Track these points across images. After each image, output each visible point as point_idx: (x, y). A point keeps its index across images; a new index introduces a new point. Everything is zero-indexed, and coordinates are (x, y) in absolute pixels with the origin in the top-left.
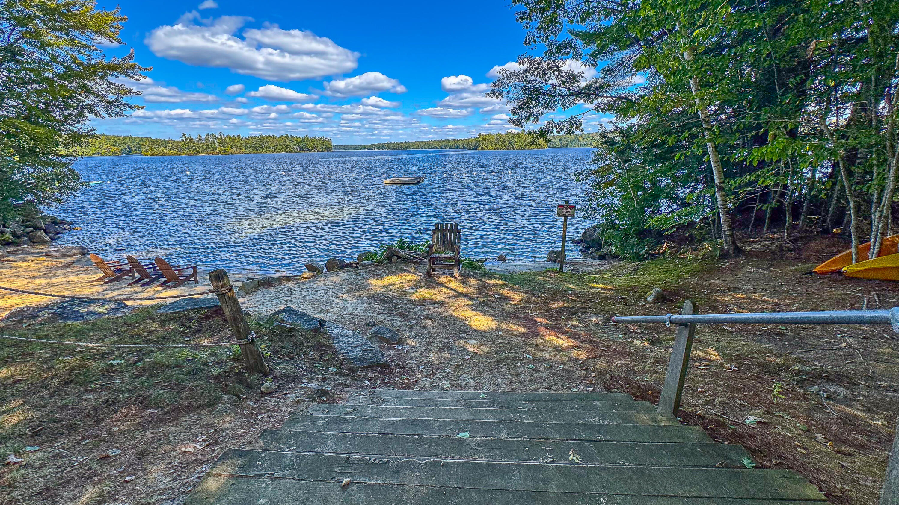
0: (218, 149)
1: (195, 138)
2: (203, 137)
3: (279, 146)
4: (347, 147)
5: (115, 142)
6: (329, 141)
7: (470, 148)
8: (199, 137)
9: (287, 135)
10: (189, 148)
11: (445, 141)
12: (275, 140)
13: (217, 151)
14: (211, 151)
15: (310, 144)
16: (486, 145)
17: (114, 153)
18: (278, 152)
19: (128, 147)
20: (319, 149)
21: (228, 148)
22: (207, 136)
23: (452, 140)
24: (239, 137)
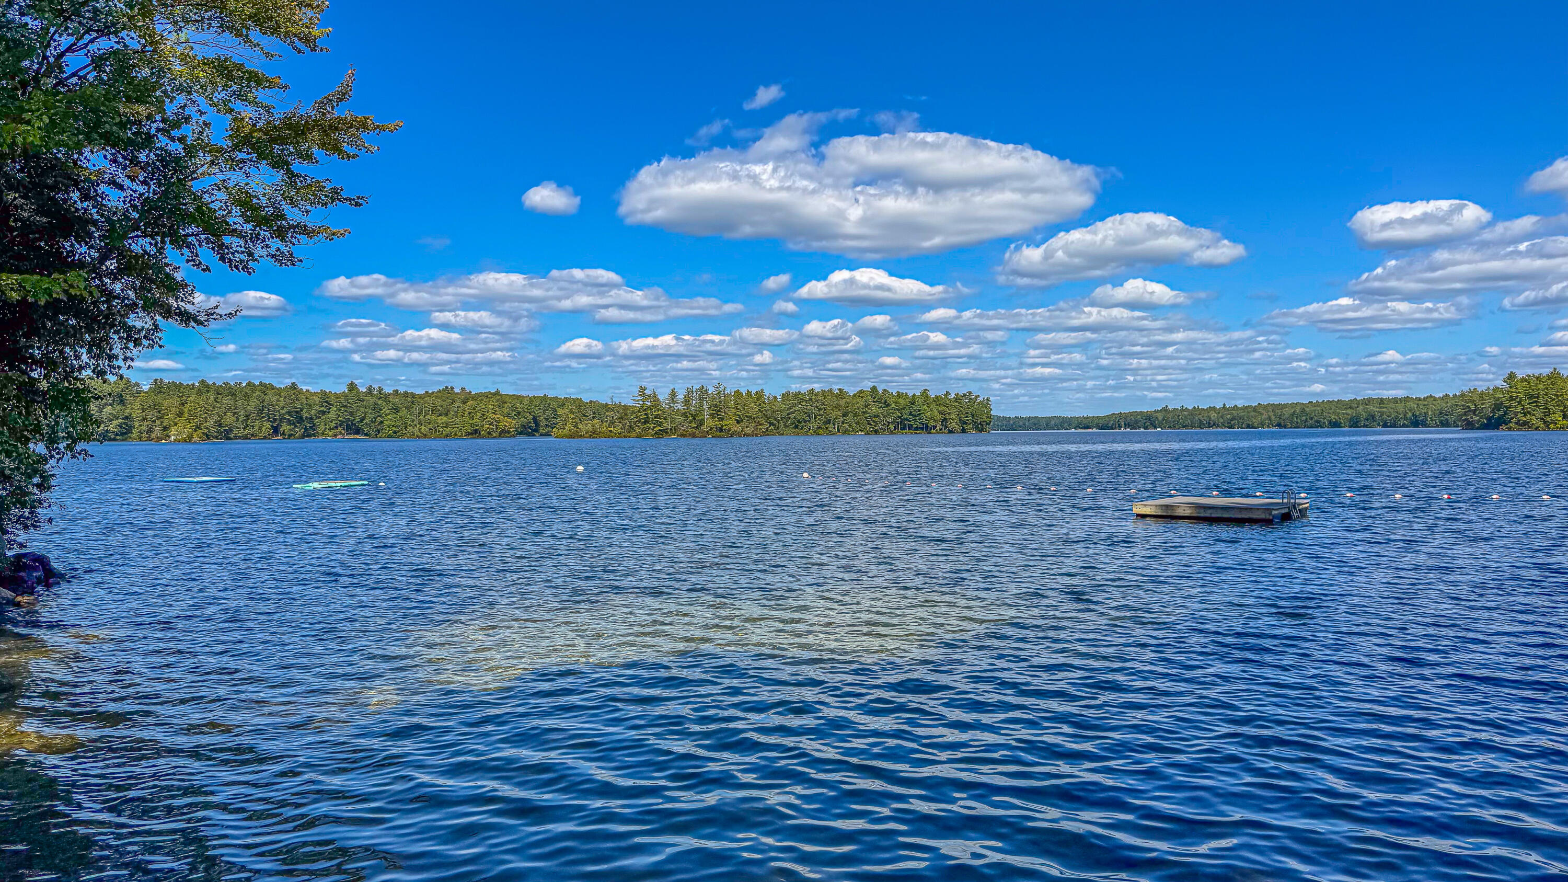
0: (709, 422)
1: (663, 396)
2: (680, 397)
3: (850, 418)
4: (1035, 424)
5: (514, 408)
6: (986, 404)
7: (1469, 426)
8: (673, 394)
9: (874, 389)
10: (646, 422)
11: (1368, 401)
12: (842, 402)
13: (705, 427)
14: (690, 427)
15: (931, 413)
16: (1539, 414)
17: (504, 433)
18: (845, 432)
19: (535, 419)
20: (953, 425)
21: (730, 423)
22: (689, 392)
23: (1396, 400)
24: (760, 394)
